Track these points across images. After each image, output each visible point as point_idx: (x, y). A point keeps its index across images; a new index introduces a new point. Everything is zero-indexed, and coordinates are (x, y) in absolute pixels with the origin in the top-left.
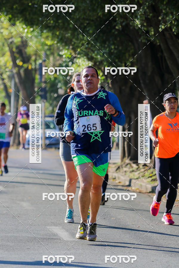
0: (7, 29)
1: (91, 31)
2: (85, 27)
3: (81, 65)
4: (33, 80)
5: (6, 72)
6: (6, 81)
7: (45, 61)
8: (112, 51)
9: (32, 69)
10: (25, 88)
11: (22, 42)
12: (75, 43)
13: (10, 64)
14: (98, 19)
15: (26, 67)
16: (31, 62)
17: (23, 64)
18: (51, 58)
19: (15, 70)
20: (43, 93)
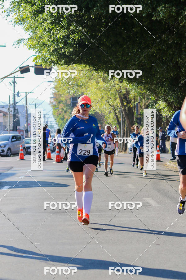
0: (118, 84)
1: (166, 85)
2: (163, 82)
3: (161, 104)
4: (133, 113)
5: (118, 109)
6: (118, 114)
7: (140, 102)
8: (179, 96)
9: (132, 107)
10: (128, 118)
11: (127, 92)
12: (157, 92)
13: (120, 105)
14: (171, 78)
15: (129, 106)
16: (132, 103)
17: (127, 104)
18: (143, 101)
19: (123, 108)
20: (139, 121)
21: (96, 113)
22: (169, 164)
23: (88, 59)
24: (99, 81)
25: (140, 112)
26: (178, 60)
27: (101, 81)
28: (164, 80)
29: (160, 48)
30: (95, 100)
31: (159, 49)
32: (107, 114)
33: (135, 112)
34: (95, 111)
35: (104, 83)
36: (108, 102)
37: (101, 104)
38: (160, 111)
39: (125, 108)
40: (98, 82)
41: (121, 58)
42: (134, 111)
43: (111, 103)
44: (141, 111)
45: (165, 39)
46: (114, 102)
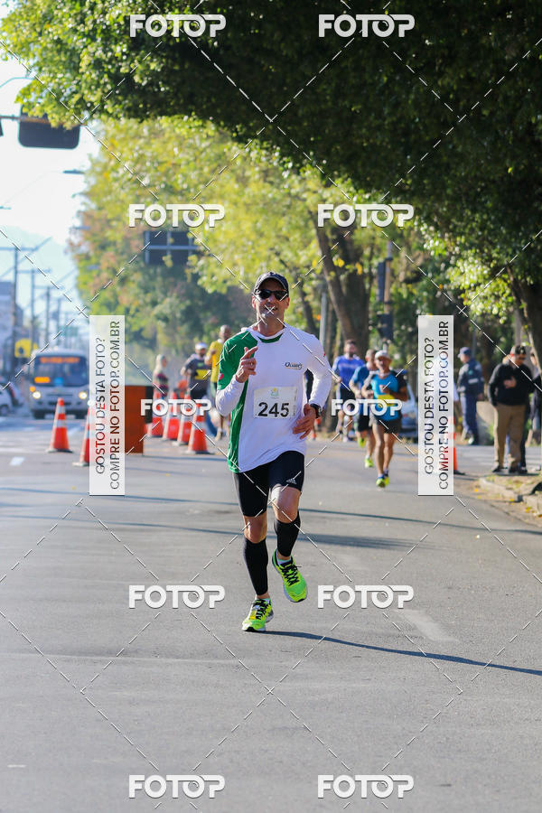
0: (315, 192)
1: (489, 204)
2: (478, 195)
3: (466, 271)
4: (366, 296)
5: (311, 279)
6: (309, 298)
7: (390, 260)
9: (364, 275)
10: (348, 314)
12: (455, 227)
13: (318, 265)
14: (505, 179)
15: (351, 271)
16: (361, 260)
17: (346, 264)
18: (403, 253)
19: (329, 275)
20: (385, 326)
21: (232, 290)
22: (490, 484)
23: (213, 100)
24: (248, 178)
25: (391, 295)
26: (533, 121)
27: (257, 177)
28: (482, 188)
29: (474, 75)
30: (233, 243)
31: (469, 79)
33: (375, 291)
34: (229, 283)
35: (267, 184)
36: (278, 254)
37: (253, 260)
38: (462, 296)
40: (243, 181)
41: (330, 104)
42: (367, 286)
43: (288, 256)
44: (393, 291)
45: (493, 44)
46: (300, 253)
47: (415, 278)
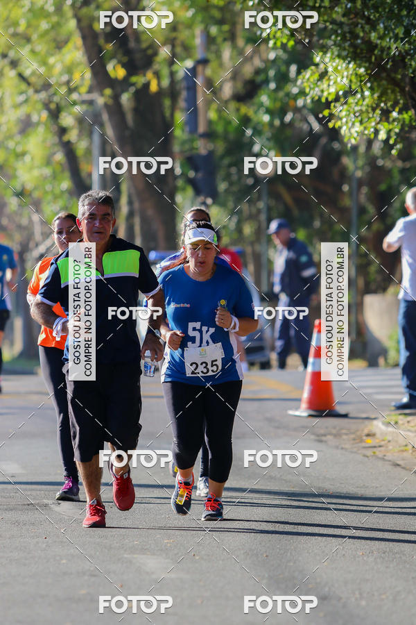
3: (330, 69)
4: (168, 125)
5: (75, 103)
6: (73, 136)
7: (204, 62)
9: (160, 93)
13: (84, 76)
15: (139, 85)
16: (156, 67)
17: (129, 74)
18: (227, 53)
19: (102, 95)
20: (200, 175)
22: (390, 429)
25: (210, 123)
32: (10, 137)
33: (180, 118)
36: (14, 64)
38: (326, 113)
39: (116, 97)
42: (167, 113)
43: (30, 67)
44: (213, 115)
46: (52, 60)
47: (248, 92)
